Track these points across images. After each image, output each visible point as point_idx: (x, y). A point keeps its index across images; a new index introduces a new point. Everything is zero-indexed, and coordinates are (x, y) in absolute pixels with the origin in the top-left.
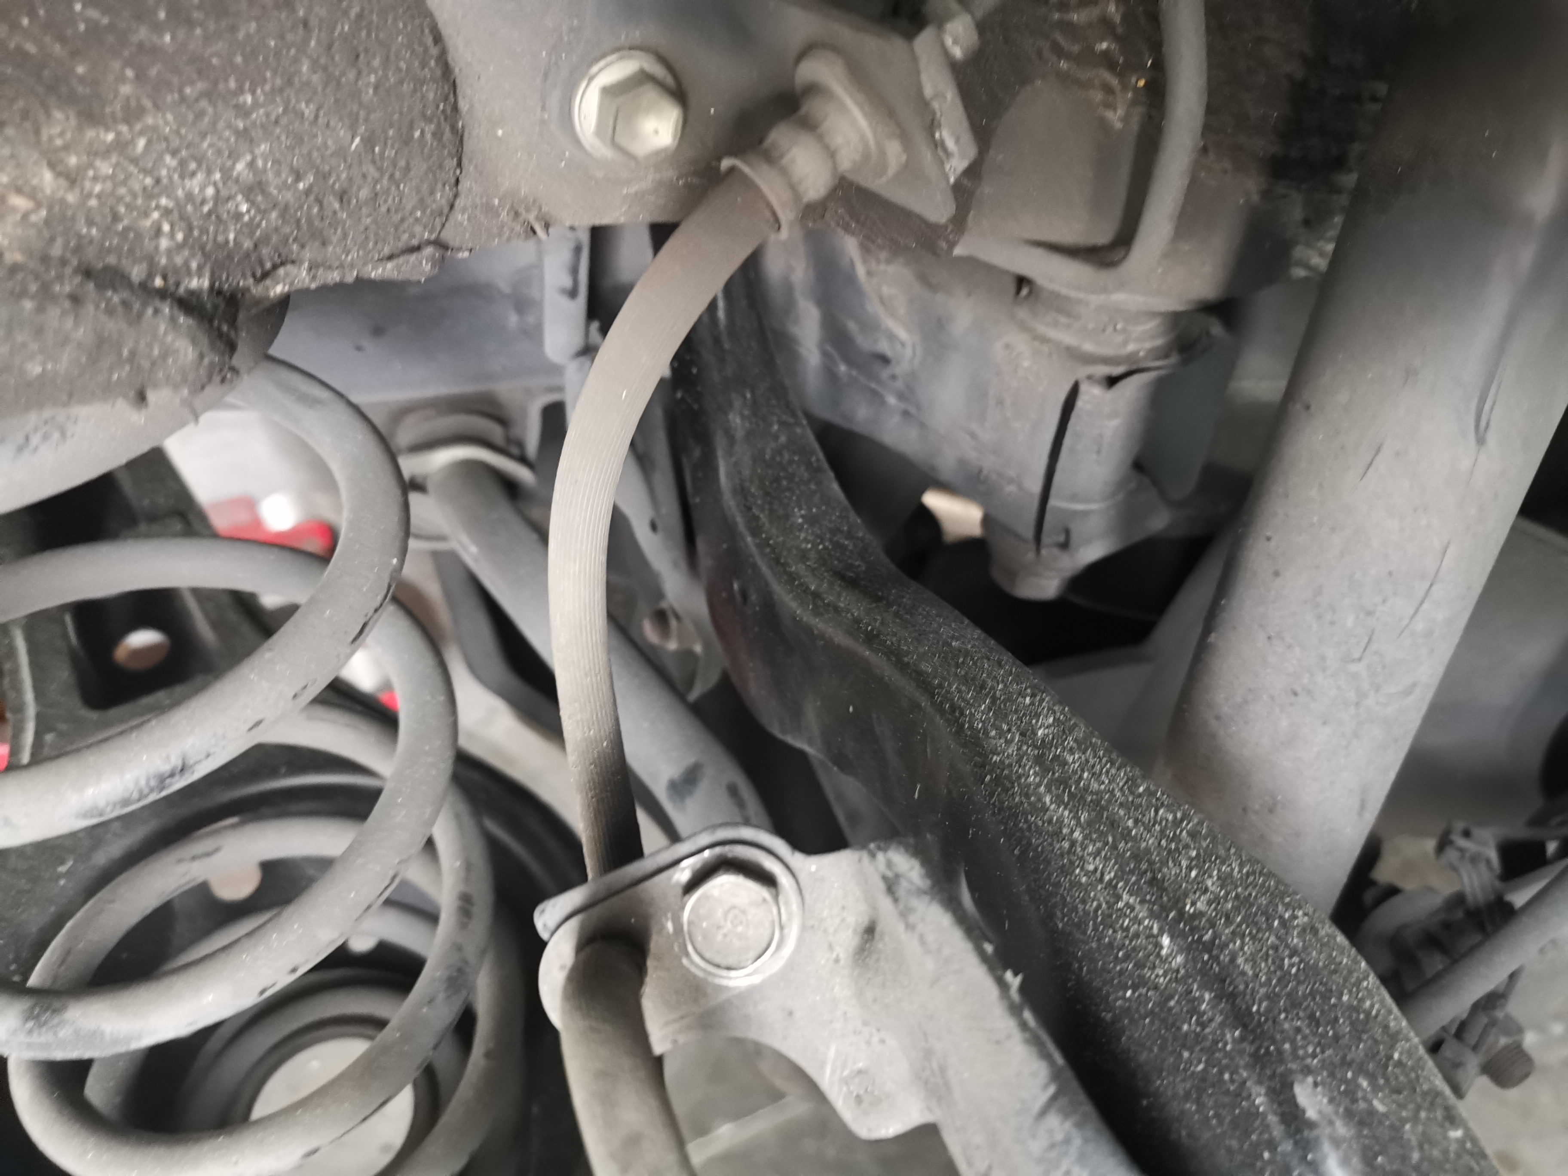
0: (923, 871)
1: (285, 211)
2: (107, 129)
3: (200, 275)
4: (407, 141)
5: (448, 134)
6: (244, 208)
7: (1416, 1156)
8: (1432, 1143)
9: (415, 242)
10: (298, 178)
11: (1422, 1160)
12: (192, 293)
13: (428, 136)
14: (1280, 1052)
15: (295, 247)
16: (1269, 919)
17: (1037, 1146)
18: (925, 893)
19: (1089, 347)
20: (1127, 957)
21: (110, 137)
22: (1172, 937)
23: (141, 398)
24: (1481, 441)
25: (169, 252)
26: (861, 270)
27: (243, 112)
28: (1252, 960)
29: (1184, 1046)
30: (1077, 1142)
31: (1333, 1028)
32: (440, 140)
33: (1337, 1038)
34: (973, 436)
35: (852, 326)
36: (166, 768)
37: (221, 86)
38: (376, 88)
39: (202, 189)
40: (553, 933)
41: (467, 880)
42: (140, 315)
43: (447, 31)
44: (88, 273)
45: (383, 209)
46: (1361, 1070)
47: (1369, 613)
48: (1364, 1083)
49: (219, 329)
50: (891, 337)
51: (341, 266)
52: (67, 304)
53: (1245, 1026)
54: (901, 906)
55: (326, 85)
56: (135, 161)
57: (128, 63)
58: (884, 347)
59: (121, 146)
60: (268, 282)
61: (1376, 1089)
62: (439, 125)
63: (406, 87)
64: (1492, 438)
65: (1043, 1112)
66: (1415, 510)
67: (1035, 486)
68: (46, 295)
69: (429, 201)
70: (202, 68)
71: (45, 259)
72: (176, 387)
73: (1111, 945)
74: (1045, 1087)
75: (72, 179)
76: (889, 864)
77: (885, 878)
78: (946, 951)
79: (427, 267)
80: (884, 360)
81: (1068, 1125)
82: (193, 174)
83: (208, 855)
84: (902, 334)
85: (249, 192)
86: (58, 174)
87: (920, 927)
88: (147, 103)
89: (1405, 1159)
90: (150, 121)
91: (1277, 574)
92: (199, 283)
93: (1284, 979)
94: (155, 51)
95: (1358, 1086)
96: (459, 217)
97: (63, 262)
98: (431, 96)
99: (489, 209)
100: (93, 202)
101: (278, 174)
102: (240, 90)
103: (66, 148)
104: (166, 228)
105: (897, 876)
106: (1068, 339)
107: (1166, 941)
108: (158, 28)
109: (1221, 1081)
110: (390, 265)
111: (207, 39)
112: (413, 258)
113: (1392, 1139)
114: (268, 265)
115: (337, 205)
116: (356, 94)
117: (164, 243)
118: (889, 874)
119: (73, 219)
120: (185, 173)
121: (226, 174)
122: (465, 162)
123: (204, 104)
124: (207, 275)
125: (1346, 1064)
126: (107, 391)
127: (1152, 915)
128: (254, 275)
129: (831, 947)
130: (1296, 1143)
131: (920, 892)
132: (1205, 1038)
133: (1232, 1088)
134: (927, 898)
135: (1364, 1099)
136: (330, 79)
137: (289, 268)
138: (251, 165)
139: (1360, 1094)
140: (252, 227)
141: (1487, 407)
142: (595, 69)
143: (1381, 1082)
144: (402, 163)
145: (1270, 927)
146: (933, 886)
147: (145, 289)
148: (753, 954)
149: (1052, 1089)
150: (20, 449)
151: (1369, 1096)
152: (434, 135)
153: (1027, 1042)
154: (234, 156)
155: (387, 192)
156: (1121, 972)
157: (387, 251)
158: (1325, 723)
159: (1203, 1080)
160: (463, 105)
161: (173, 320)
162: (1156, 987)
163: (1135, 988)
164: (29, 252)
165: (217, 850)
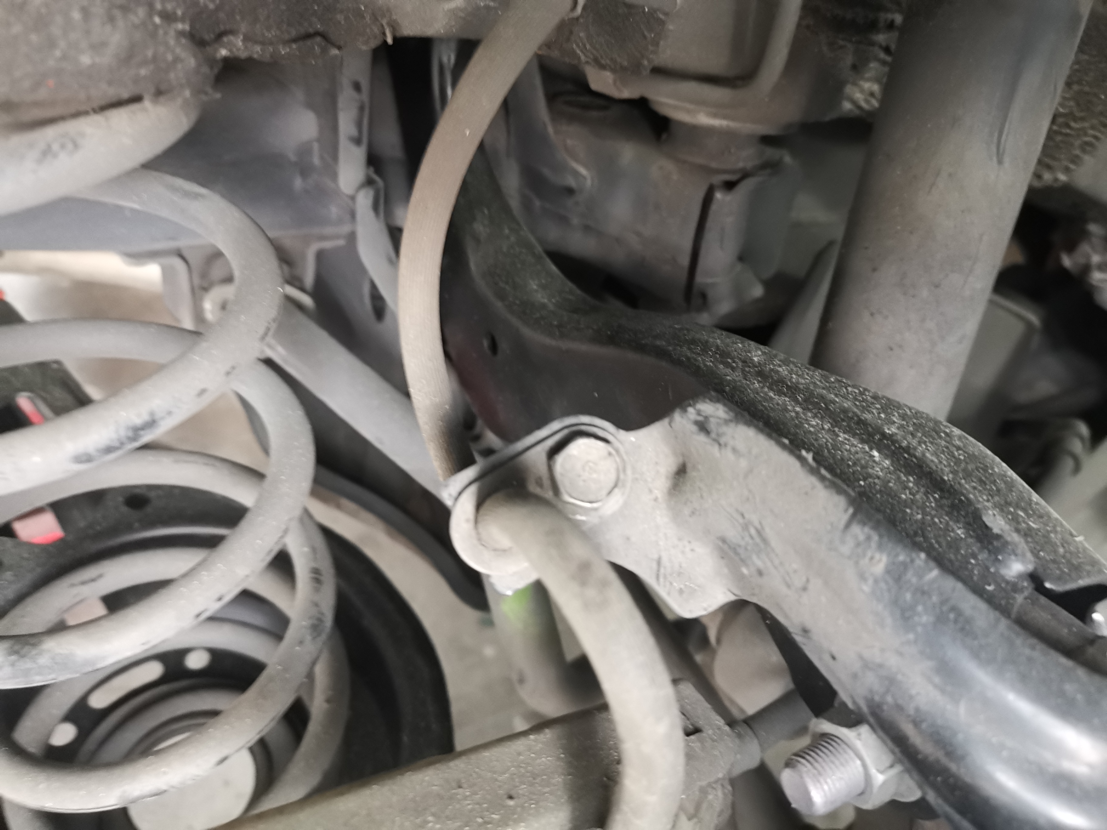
0: (726, 409)
7: (1061, 550)
8: (1068, 544)
9: (311, 30)
11: (1066, 552)
14: (968, 499)
15: (238, 19)
16: (938, 433)
17: (846, 549)
18: (731, 421)
19: (714, 165)
20: (855, 464)
22: (879, 451)
24: (1000, 162)
26: (550, 130)
28: (935, 454)
29: (906, 507)
30: (875, 538)
31: (995, 485)
33: (998, 490)
34: (638, 234)
35: (546, 172)
36: (138, 421)
40: (456, 499)
41: (315, 559)
46: (1017, 506)
47: (937, 286)
48: (1021, 513)
50: (576, 174)
51: (265, 42)
53: (942, 490)
54: (713, 435)
58: (571, 182)
60: (217, 45)
61: (1029, 516)
64: (1007, 160)
65: (848, 525)
66: (963, 212)
67: (685, 261)
72: (181, 86)
73: (842, 459)
74: (846, 511)
76: (699, 413)
77: (697, 423)
78: (755, 451)
79: (318, 52)
80: (570, 191)
81: (867, 529)
83: (93, 580)
84: (583, 171)
87: (731, 443)
89: (1055, 552)
91: (874, 270)
93: (958, 461)
95: (1018, 515)
105: (706, 418)
106: (700, 160)
107: (875, 453)
109: (935, 523)
110: (293, 47)
112: (309, 42)
113: (1046, 543)
114: (222, 29)
118: (700, 418)
125: (1008, 504)
126: (136, 84)
127: (863, 441)
128: (213, 34)
129: (651, 491)
130: (990, 551)
131: (727, 422)
132: (917, 501)
133: (941, 526)
134: (732, 425)
135: (1024, 522)
137: (231, 38)
139: (1021, 519)
141: (1004, 137)
143: (1031, 512)
145: (940, 437)
146: (736, 415)
148: (604, 492)
149: (851, 511)
150: (44, 154)
151: (1026, 520)
153: (826, 487)
156: (854, 473)
157: (293, 34)
158: (911, 367)
159: (923, 523)
162: (878, 478)
163: (864, 480)
165: (100, 576)
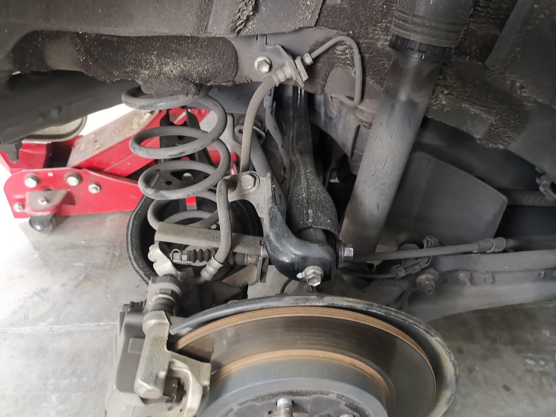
1: (211, 74)
2: (190, 60)
3: (198, 81)
4: (229, 66)
5: (235, 66)
6: (205, 73)
9: (229, 81)
10: (213, 69)
12: (196, 83)
13: (232, 66)
15: (211, 79)
20: (298, 195)
21: (191, 61)
23: (187, 95)
25: (195, 77)
27: (208, 60)
32: (234, 67)
34: (343, 135)
35: (328, 111)
36: (181, 152)
37: (205, 56)
38: (225, 59)
39: (200, 70)
42: (189, 84)
43: (237, 51)
44: (184, 78)
45: (225, 75)
47: (375, 167)
48: (319, 212)
49: (199, 88)
50: (333, 114)
51: (218, 83)
52: (181, 82)
55: (219, 57)
56: (193, 65)
57: (195, 52)
59: (192, 62)
60: (207, 83)
62: (234, 64)
63: (230, 59)
66: (382, 148)
67: (351, 146)
68: (179, 80)
69: (232, 75)
70: (204, 54)
71: (180, 76)
72: (192, 94)
74: (271, 196)
75: (185, 66)
79: (231, 84)
80: (332, 118)
81: (272, 200)
82: (200, 67)
84: (335, 113)
85: (206, 71)
86: (184, 65)
88: (196, 57)
90: (196, 60)
92: (198, 82)
93: (316, 200)
94: (198, 51)
96: (237, 78)
97: (182, 77)
98: (233, 60)
99: (241, 77)
100: (187, 70)
101: (210, 69)
102: (208, 57)
103: (185, 62)
104: (195, 74)
107: (304, 194)
108: (199, 48)
110: (225, 83)
111: (205, 50)
112: (229, 83)
114: (207, 81)
115: (218, 74)
116: (223, 59)
117: (194, 76)
119: (184, 71)
120: (199, 67)
121: (204, 68)
122: (238, 70)
123: (203, 58)
124: (199, 81)
126: (184, 93)
128: (205, 82)
129: (262, 190)
133: (302, 210)
135: (318, 214)
136: (220, 57)
137: (211, 82)
138: (207, 67)
140: (206, 75)
142: (258, 59)
143: (322, 213)
144: (228, 69)
147: (191, 82)
148: (249, 186)
150: (172, 100)
152: (233, 65)
154: (205, 65)
155: (225, 73)
156: (296, 196)
157: (225, 81)
158: (369, 188)
159: (299, 208)
160: (239, 61)
161: (193, 86)
164: (178, 74)
